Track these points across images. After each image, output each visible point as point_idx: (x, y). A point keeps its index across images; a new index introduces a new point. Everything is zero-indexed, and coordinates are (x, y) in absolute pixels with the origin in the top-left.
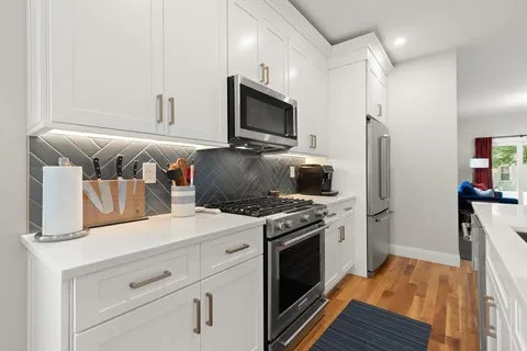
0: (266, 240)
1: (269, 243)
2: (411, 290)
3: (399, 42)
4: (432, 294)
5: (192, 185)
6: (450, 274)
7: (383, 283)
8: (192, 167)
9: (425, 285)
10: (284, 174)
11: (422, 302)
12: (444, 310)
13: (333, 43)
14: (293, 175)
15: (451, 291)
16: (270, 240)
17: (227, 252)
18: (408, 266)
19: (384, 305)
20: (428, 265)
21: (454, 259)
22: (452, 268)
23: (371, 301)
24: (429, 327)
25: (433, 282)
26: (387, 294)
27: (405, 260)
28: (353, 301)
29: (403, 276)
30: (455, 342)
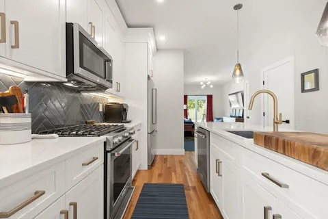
0: (106, 152)
1: (109, 154)
2: (169, 171)
3: (162, 38)
4: (178, 170)
5: (27, 112)
6: (182, 158)
7: (156, 170)
8: (26, 96)
9: (174, 166)
10: (95, 109)
11: (176, 174)
12: (185, 176)
13: (129, 26)
14: (101, 110)
15: (185, 166)
16: (108, 152)
17: (83, 165)
18: (165, 159)
19: (161, 181)
20: (172, 156)
21: (182, 151)
22: (182, 156)
23: (154, 182)
24: (182, 185)
25: (177, 164)
26: (160, 175)
27: (162, 156)
28: (145, 184)
29: (164, 165)
30: (194, 188)
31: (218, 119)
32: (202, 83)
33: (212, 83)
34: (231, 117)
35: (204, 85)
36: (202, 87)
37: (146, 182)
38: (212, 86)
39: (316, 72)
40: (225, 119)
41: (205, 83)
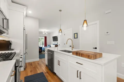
2: (35, 68)
3: (30, 12)
7: (29, 70)
9: (36, 66)
11: (38, 69)
18: (31, 64)
20: (34, 62)
21: (38, 59)
22: (38, 61)
24: (42, 72)
26: (31, 71)
27: (29, 63)
28: (25, 77)
29: (31, 66)
30: (47, 72)
31: (49, 45)
32: (43, 32)
33: (47, 32)
34: (53, 44)
35: (44, 33)
36: (43, 34)
37: (25, 76)
38: (47, 34)
39: (77, 33)
40: (51, 45)
41: (44, 32)
